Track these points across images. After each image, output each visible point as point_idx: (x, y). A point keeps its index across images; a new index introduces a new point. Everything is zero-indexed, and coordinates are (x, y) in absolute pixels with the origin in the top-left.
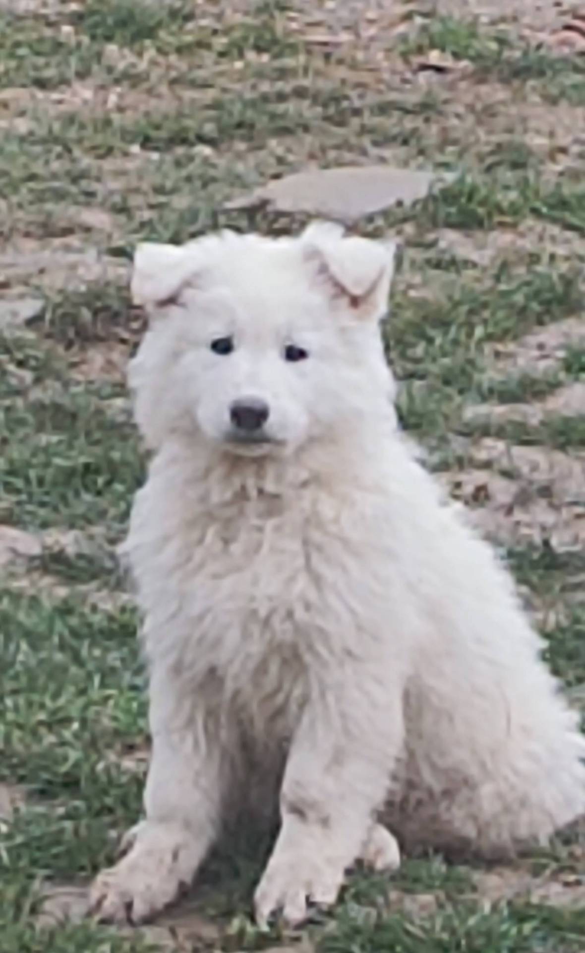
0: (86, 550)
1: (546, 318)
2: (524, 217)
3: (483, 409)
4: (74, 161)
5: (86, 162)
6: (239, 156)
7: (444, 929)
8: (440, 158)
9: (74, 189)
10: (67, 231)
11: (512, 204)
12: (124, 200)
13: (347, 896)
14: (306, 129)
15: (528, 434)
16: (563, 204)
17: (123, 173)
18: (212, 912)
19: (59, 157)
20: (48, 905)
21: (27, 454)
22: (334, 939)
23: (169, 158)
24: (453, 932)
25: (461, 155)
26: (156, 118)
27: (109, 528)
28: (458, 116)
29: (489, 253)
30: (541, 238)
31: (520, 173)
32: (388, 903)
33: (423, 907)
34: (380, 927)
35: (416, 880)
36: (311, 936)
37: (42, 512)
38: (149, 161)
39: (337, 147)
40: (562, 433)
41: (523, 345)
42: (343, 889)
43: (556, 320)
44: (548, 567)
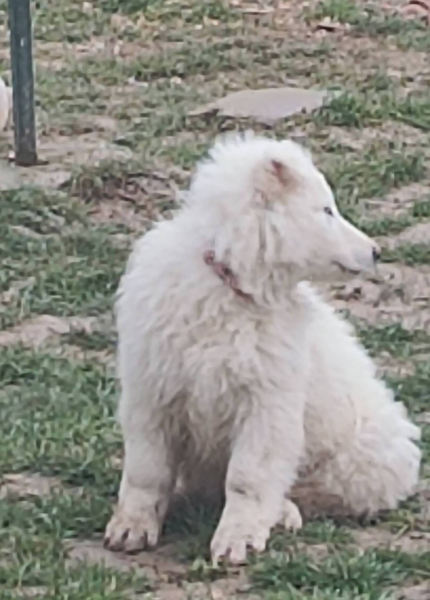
0: (99, 329)
1: (400, 183)
2: (386, 119)
4: (92, 87)
5: (100, 87)
6: (200, 84)
7: (332, 566)
8: (331, 85)
9: (91, 104)
10: (87, 131)
11: (377, 112)
12: (125, 111)
13: (271, 545)
14: (243, 66)
15: (388, 255)
16: (410, 111)
17: (124, 94)
18: (182, 556)
19: (82, 84)
20: (73, 554)
21: (60, 269)
22: (260, 573)
23: (154, 84)
24: (340, 569)
25: (343, 82)
26: (145, 61)
28: (342, 57)
29: (363, 141)
30: (396, 133)
31: (383, 93)
32: (297, 550)
33: (319, 553)
34: (291, 565)
35: (315, 535)
36: (246, 572)
37: (71, 306)
38: (141, 88)
39: (263, 78)
40: (409, 255)
41: (384, 200)
43: (407, 184)
44: (401, 339)
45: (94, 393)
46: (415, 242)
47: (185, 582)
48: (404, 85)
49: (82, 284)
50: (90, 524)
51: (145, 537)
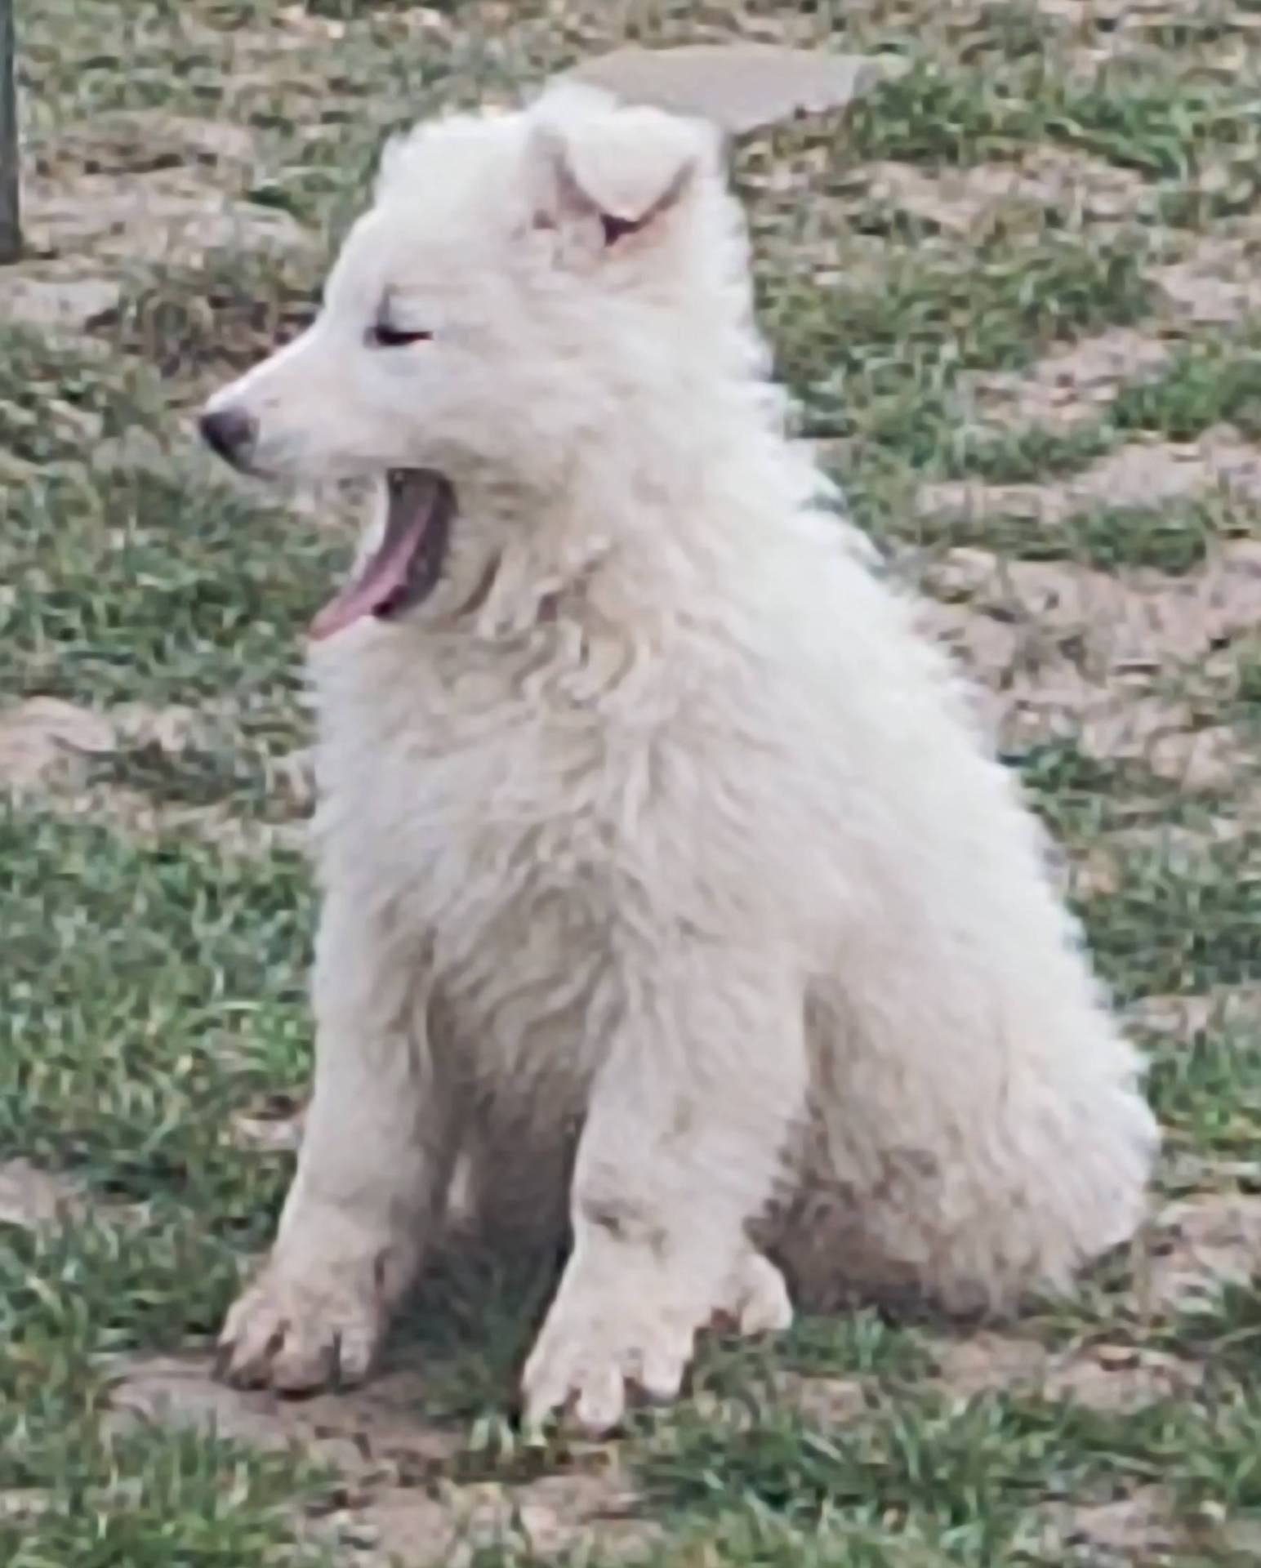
0: (202, 745)
1: (1076, 329)
2: (1035, 139)
3: (954, 494)
4: (176, 31)
5: (203, 37)
6: (495, 28)
7: (876, 1443)
8: (874, 36)
9: (176, 83)
10: (167, 161)
11: (1013, 117)
12: (277, 105)
13: (699, 1380)
15: (1039, 537)
16: (1109, 120)
17: (275, 56)
18: (435, 1409)
19: (152, 27)
20: (123, 1396)
21: (88, 566)
22: (667, 1460)
23: (361, 27)
24: (898, 1452)
25: (912, 30)
27: (244, 704)
29: (969, 206)
30: (1068, 182)
31: (1029, 61)
32: (771, 1394)
33: (837, 1404)
34: (755, 1438)
35: (826, 1354)
36: (623, 1451)
37: (118, 673)
38: (322, 34)
39: (680, 14)
40: (1105, 540)
41: (1031, 376)
42: (689, 1370)
43: (1097, 332)
44: (1078, 784)
45: (184, 929)
46: (1117, 501)
47: (446, 1485)
48: (1088, 41)
49: (150, 612)
50: (173, 1310)
51: (332, 1351)
